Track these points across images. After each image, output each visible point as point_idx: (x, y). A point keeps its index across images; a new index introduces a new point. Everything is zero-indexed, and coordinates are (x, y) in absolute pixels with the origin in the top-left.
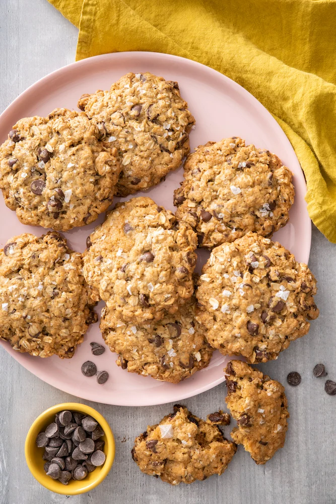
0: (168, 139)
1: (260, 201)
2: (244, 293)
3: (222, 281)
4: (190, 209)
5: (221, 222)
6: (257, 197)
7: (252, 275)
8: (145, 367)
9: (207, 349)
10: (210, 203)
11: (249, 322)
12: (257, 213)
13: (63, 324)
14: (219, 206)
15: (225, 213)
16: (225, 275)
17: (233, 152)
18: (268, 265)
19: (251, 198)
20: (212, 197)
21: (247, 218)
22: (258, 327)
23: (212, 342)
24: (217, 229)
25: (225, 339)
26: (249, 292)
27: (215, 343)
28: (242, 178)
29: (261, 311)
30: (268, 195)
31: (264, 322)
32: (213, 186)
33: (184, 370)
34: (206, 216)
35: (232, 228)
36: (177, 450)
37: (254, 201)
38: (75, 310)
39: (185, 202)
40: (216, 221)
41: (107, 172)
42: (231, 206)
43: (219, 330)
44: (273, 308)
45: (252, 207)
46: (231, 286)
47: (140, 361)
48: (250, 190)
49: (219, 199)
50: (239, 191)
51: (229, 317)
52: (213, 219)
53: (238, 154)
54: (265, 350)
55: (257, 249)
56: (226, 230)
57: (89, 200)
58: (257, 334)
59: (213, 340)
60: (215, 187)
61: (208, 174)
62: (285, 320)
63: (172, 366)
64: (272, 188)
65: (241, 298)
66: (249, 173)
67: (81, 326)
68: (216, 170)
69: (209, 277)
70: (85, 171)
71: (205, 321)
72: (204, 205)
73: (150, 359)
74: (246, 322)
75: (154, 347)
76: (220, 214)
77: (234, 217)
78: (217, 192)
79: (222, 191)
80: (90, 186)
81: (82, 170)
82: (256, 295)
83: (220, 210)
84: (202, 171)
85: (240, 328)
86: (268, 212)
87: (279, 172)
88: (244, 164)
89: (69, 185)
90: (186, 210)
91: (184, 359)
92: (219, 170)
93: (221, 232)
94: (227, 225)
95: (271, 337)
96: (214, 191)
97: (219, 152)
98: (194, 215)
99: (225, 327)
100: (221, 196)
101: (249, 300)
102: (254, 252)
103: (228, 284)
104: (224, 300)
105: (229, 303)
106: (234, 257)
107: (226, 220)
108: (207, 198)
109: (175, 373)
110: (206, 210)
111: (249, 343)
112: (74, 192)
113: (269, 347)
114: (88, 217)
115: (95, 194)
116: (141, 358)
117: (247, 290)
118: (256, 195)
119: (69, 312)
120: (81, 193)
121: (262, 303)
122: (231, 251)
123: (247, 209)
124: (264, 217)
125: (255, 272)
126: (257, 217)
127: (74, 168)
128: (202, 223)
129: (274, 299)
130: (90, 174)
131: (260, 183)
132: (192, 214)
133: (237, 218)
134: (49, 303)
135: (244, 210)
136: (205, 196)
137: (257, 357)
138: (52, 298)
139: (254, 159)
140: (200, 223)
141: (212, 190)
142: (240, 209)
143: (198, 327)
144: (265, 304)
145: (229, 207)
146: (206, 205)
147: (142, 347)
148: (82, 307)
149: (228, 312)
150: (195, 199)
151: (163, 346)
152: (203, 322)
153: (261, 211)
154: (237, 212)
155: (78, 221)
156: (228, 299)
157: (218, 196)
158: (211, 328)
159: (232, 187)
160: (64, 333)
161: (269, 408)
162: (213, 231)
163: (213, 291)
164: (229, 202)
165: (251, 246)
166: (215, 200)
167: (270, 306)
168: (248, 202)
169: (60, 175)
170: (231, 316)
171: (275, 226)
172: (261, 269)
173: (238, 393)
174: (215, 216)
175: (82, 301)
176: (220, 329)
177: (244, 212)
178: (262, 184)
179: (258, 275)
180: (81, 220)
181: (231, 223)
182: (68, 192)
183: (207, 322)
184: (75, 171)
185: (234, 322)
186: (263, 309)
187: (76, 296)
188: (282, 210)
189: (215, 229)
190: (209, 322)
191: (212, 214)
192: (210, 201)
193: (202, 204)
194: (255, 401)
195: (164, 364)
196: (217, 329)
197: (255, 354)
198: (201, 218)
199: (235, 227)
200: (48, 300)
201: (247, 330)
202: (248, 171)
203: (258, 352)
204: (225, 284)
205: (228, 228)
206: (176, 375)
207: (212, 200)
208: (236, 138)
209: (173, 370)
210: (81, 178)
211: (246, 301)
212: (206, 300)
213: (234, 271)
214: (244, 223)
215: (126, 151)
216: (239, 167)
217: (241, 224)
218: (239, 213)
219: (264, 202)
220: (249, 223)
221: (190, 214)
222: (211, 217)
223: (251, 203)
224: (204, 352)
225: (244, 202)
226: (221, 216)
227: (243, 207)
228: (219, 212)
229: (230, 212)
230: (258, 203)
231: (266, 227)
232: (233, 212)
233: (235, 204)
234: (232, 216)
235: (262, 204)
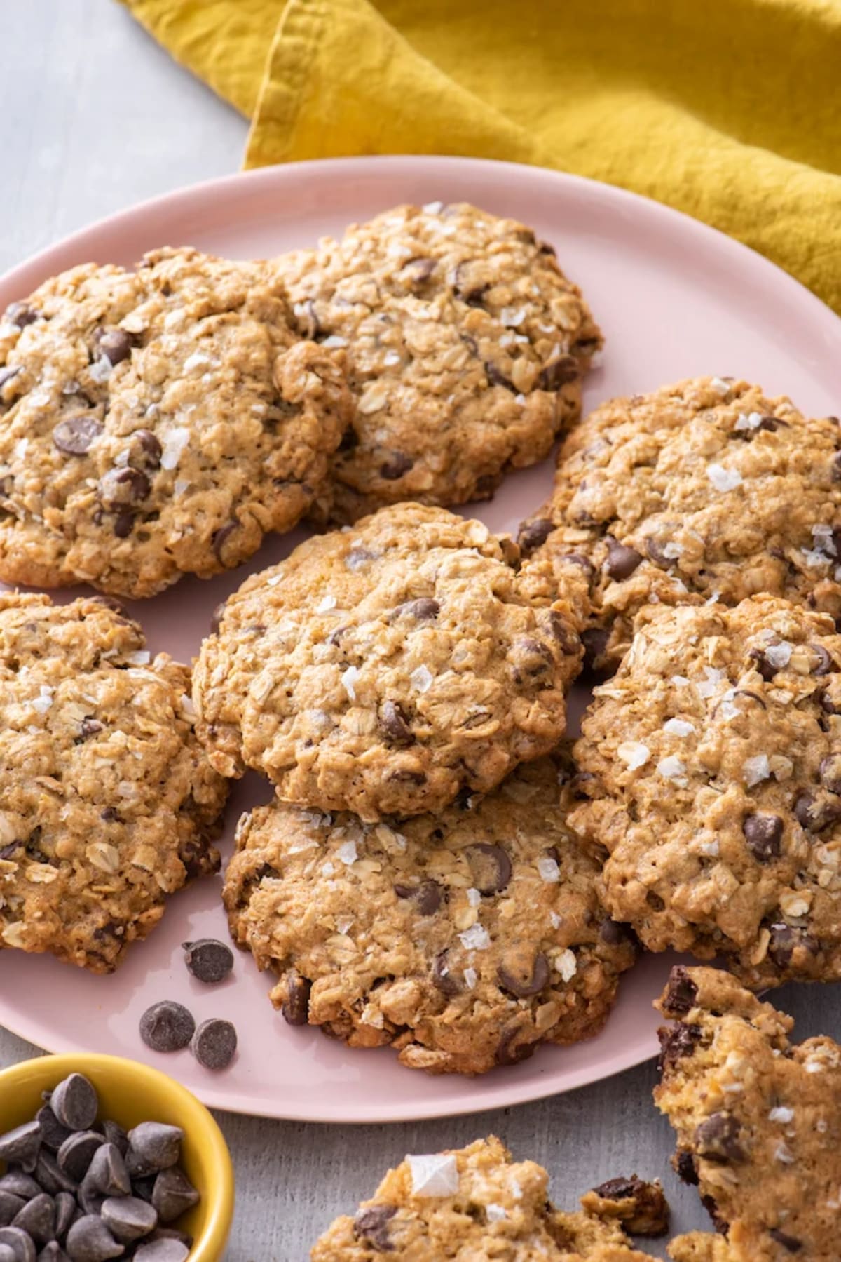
0: (515, 352)
1: (803, 514)
2: (737, 712)
3: (664, 694)
4: (568, 548)
5: (670, 573)
6: (796, 502)
7: (768, 684)
8: (371, 995)
9: (598, 949)
10: (638, 521)
11: (747, 815)
12: (795, 556)
13: (103, 824)
14: (668, 524)
15: (686, 541)
16: (677, 680)
17: (721, 402)
18: (824, 667)
19: (774, 503)
20: (645, 504)
21: (759, 564)
22: (780, 826)
23: (619, 886)
24: (658, 592)
25: (665, 867)
26: (755, 713)
27: (632, 886)
28: (746, 453)
29: (794, 788)
30: (829, 506)
31: (805, 822)
32: (650, 479)
33: (512, 1004)
34: (620, 557)
35: (708, 596)
36: (466, 1242)
37: (785, 511)
38: (151, 793)
39: (552, 537)
40: (656, 570)
41: (309, 395)
42: (706, 520)
43: (645, 843)
44: (834, 782)
45: (776, 531)
46: (694, 712)
47: (359, 968)
48: (772, 480)
49: (668, 510)
50: (735, 482)
51: (681, 796)
52: (645, 565)
53: (737, 404)
54: (804, 924)
55: (785, 627)
56: (687, 599)
57: (239, 470)
58: (777, 853)
59: (624, 881)
60: (657, 480)
61: (637, 443)
63: (470, 984)
65: (727, 732)
66: (773, 443)
67: (163, 856)
68: (662, 437)
69: (621, 688)
70: (239, 381)
71: (599, 822)
72: (617, 529)
73: (392, 960)
74: (738, 810)
75: (412, 913)
76: (670, 546)
77: (715, 561)
78: (663, 490)
79: (677, 487)
80: (248, 424)
81: (232, 374)
82: (778, 729)
83: (670, 534)
84: (616, 441)
85: (717, 828)
86: (829, 562)
88: (754, 420)
89: (181, 418)
90: (558, 553)
91: (515, 959)
92: (672, 439)
93: (669, 599)
94: (691, 582)
95: (824, 876)
96: (652, 489)
97: (675, 399)
98: (584, 561)
99: (668, 830)
100: (674, 501)
101: (755, 735)
102: (778, 632)
103: (685, 705)
104: (667, 746)
105: (686, 756)
106: (710, 635)
107: (687, 567)
108: (627, 508)
109: (480, 1010)
110: (625, 542)
111: (748, 886)
112: (194, 437)
113: (815, 914)
114: (228, 531)
115: (263, 458)
116: (361, 959)
117: (749, 706)
118: (789, 495)
119: (129, 789)
120: (220, 439)
121: (798, 762)
122: (699, 619)
123: (759, 535)
124: (815, 570)
125: (779, 678)
126: (793, 570)
127: (203, 369)
128: (605, 588)
129: (837, 758)
130: (254, 390)
131: (806, 470)
132: (575, 560)
133: (727, 564)
134: (66, 753)
135: (749, 539)
136: (624, 501)
137: (775, 946)
138: (78, 740)
140: (602, 586)
141: (644, 487)
142: (736, 532)
144: (807, 772)
145: (701, 525)
146: (625, 528)
147: (371, 914)
148: (174, 798)
149: (681, 783)
151: (445, 912)
152: (593, 825)
153: (805, 551)
154: (726, 544)
155: (195, 539)
156: (682, 745)
157: (667, 501)
158: (616, 842)
159: (713, 472)
160: (100, 853)
161: (809, 1113)
162: (644, 600)
163: (631, 725)
164: (698, 514)
165: (770, 617)
166: (657, 515)
167: (825, 775)
168: (763, 515)
169: (156, 395)
170: (690, 795)
172: (800, 674)
174: (652, 555)
175: (175, 781)
176: (649, 837)
177: (750, 546)
178: (813, 475)
179: (788, 684)
180: (204, 537)
181: (704, 578)
182: (174, 439)
183: (605, 822)
184: (207, 378)
185: (699, 811)
186: (800, 783)
187: (159, 752)
189: (649, 592)
190: (613, 822)
191: (643, 551)
192: (638, 514)
193: (610, 529)
194: (762, 1074)
195: (443, 973)
196: (641, 839)
197: (766, 935)
198: (605, 570)
199: (717, 594)
200: (63, 742)
201: (741, 836)
202: (767, 437)
203: (778, 927)
204: (676, 707)
205: (695, 594)
206: (483, 1020)
207: (644, 516)
209: (474, 1000)
210: (225, 399)
211: (743, 742)
212: (606, 753)
213: (706, 668)
214: (747, 582)
215: (373, 376)
216: (737, 427)
217: (738, 584)
218: (732, 545)
219: (817, 522)
220: (764, 581)
221: (568, 561)
222: (635, 561)
223: (773, 518)
224: (588, 958)
225: (752, 513)
226: (673, 552)
227: (745, 527)
228: (663, 543)
229: (702, 542)
230: (798, 522)
231: (820, 596)
232: (714, 539)
233: (722, 518)
234: (710, 557)
235: (809, 527)
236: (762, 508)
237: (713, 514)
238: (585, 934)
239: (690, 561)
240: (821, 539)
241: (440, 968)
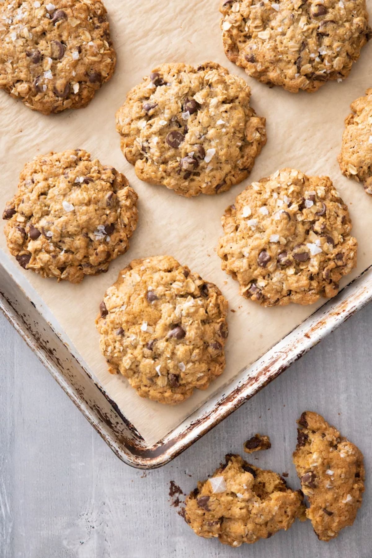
1: (95, 221)
4: (18, 224)
5: (49, 241)
6: (92, 217)
10: (40, 219)
12: (91, 236)
14: (48, 223)
15: (55, 231)
17: (73, 165)
19: (84, 218)
20: (42, 212)
21: (79, 240)
24: (45, 248)
28: (77, 194)
30: (104, 216)
32: (45, 201)
34: (34, 232)
35: (62, 250)
37: (88, 221)
39: (14, 216)
40: (44, 240)
42: (61, 224)
45: (85, 227)
48: (85, 208)
49: (50, 215)
50: (72, 208)
52: (41, 237)
53: (78, 168)
56: (54, 251)
60: (48, 202)
61: (42, 185)
64: (110, 209)
66: (87, 190)
68: (51, 183)
72: (33, 220)
76: (49, 232)
77: (65, 237)
78: (49, 207)
79: (54, 207)
83: (49, 227)
84: (35, 182)
86: (104, 236)
87: (122, 193)
88: (81, 179)
90: (15, 225)
92: (54, 183)
93: (48, 252)
94: (56, 245)
96: (45, 206)
97: (57, 163)
98: (23, 230)
100: (52, 212)
107: (55, 240)
108: (37, 213)
110: (35, 226)
118: (90, 215)
123: (79, 229)
124: (99, 240)
126: (91, 240)
128: (29, 241)
131: (97, 202)
132: (19, 230)
133: (68, 238)
135: (76, 231)
136: (35, 210)
139: (95, 175)
140: (28, 240)
141: (43, 205)
142: (71, 229)
145: (59, 225)
146: (36, 221)
150: (24, 212)
153: (95, 233)
154: (68, 232)
157: (50, 211)
159: (65, 203)
162: (40, 251)
164: (60, 220)
166: (46, 217)
168: (81, 222)
171: (111, 253)
174: (44, 234)
177: (76, 233)
178: (100, 204)
181: (60, 244)
188: (121, 236)
189: (42, 248)
191: (41, 231)
192: (40, 216)
193: (31, 219)
198: (29, 235)
199: (65, 249)
202: (85, 187)
205: (58, 249)
207: (42, 216)
208: (80, 150)
214: (75, 245)
216: (76, 182)
217: (72, 246)
218: (70, 233)
219: (99, 224)
220: (81, 246)
221: (17, 229)
222: (39, 234)
223: (84, 224)
225: (77, 221)
226: (50, 234)
227: (75, 226)
228: (48, 230)
229: (59, 231)
230: (92, 225)
231: (99, 252)
232: (64, 231)
233: (67, 223)
234: (63, 236)
235: (96, 226)
236: (80, 220)
237: (64, 222)
239: (56, 238)
240: (101, 230)
241: (36, 82)
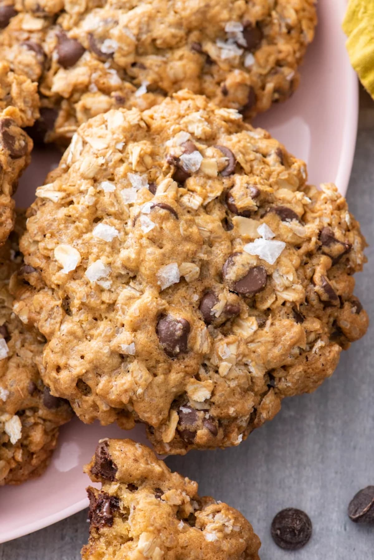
1: (219, 13)
2: (152, 226)
3: (94, 199)
4: (25, 35)
5: (107, 65)
7: (181, 189)
9: (40, 413)
10: (82, 16)
11: (161, 315)
12: (210, 49)
14: (106, 21)
15: (121, 38)
16: (106, 186)
18: (230, 169)
19: (194, 4)
21: (181, 58)
22: (187, 328)
23: (54, 374)
24: (97, 83)
25: (91, 362)
26: (168, 225)
27: (64, 375)
29: (200, 289)
31: (208, 320)
34: (67, 48)
35: (138, 86)
39: (14, 22)
40: (95, 62)
42: (137, 20)
43: (76, 337)
44: (235, 282)
45: (196, 28)
46: (119, 216)
49: (107, 7)
51: (106, 297)
52: (87, 57)
54: (206, 407)
55: (199, 129)
56: (120, 89)
58: (185, 350)
59: (58, 369)
62: (269, 322)
65: (145, 241)
69: (60, 190)
71: (39, 313)
72: (65, 21)
74: (153, 312)
76: (107, 43)
77: (145, 54)
82: (188, 239)
83: (108, 31)
85: (135, 330)
86: (240, 52)
90: (17, 40)
93: (106, 90)
94: (124, 74)
95: (224, 368)
98: (38, 49)
99: (95, 327)
101: (168, 246)
102: (192, 134)
103: (112, 210)
104: (95, 250)
105: (111, 259)
106: (135, 140)
107: (121, 60)
110: (71, 34)
111: (160, 378)
113: (216, 399)
117: (164, 219)
121: (204, 265)
122: (126, 125)
123: (181, 33)
124: (228, 61)
125: (191, 182)
126: (210, 61)
128: (55, 73)
129: (238, 259)
132: (31, 48)
133: (155, 57)
135: (174, 36)
137: (182, 428)
140: (52, 72)
143: (18, 344)
144: (212, 272)
145: (133, 24)
146: (72, 21)
149: (106, 285)
152: (33, 315)
153: (220, 44)
154: (154, 40)
156: (108, 249)
158: (52, 333)
162: (85, 89)
163: (67, 227)
164: (131, 13)
165: (185, 120)
166: (98, 10)
167: (227, 277)
168: (185, 14)
170: (113, 296)
171: (258, 92)
172: (209, 177)
173: (120, 527)
174: (93, 49)
176: (79, 332)
177: (174, 42)
179: (198, 189)
181: (135, 70)
183: (43, 315)
185: (120, 312)
186: (206, 283)
188: (280, 52)
189: (90, 83)
190: (50, 316)
191: (86, 44)
192: (82, 8)
193: (60, 20)
194: (169, 549)
196: (72, 333)
197: (175, 417)
198: (55, 58)
199: (146, 83)
201: (154, 337)
203: (185, 410)
204: (104, 210)
205: (128, 85)
211: (158, 252)
212: (45, 252)
213: (129, 174)
214: (170, 73)
217: (164, 75)
218: (159, 42)
219: (229, 20)
220: (185, 73)
221: (25, 48)
222: (81, 51)
223: (193, 18)
224: (32, 420)
225: (176, 12)
226: (110, 47)
227: (170, 26)
228: (104, 37)
229: (133, 39)
230: (213, 20)
231: (231, 86)
232: (144, 37)
233: (151, 18)
234: (141, 51)
235: (223, 24)
236: (184, 9)
237: (143, 14)
238: (29, 402)
239: (124, 56)
240: (233, 34)
